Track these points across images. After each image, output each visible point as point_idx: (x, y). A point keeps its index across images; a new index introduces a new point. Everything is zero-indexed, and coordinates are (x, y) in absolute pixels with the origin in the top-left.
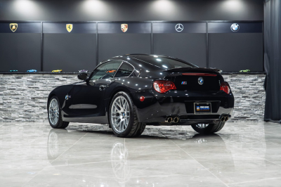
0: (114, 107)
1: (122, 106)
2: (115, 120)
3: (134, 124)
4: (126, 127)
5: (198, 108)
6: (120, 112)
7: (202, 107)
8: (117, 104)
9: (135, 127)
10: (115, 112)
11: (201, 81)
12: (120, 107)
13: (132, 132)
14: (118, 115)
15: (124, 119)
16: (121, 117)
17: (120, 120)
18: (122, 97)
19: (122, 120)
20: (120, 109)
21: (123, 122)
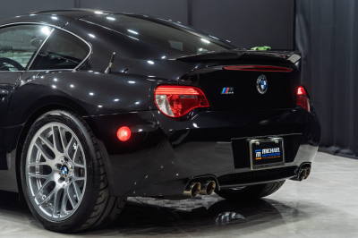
0: (35, 150)
1: (61, 149)
2: (40, 185)
3: (100, 200)
4: (75, 207)
5: (258, 154)
6: (52, 163)
7: (266, 151)
8: (45, 142)
9: (100, 208)
10: (37, 164)
11: (262, 85)
12: (55, 150)
13: (91, 221)
14: (47, 170)
15: (65, 184)
16: (56, 177)
17: (53, 184)
18: (59, 125)
19: (59, 185)
20: (52, 156)
21: (62, 191)
